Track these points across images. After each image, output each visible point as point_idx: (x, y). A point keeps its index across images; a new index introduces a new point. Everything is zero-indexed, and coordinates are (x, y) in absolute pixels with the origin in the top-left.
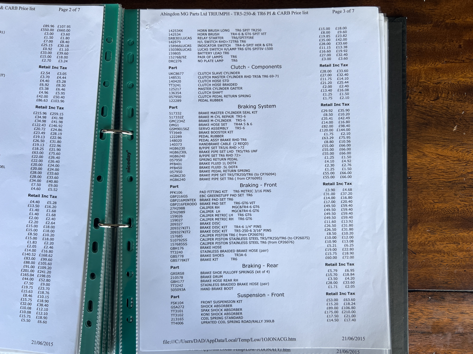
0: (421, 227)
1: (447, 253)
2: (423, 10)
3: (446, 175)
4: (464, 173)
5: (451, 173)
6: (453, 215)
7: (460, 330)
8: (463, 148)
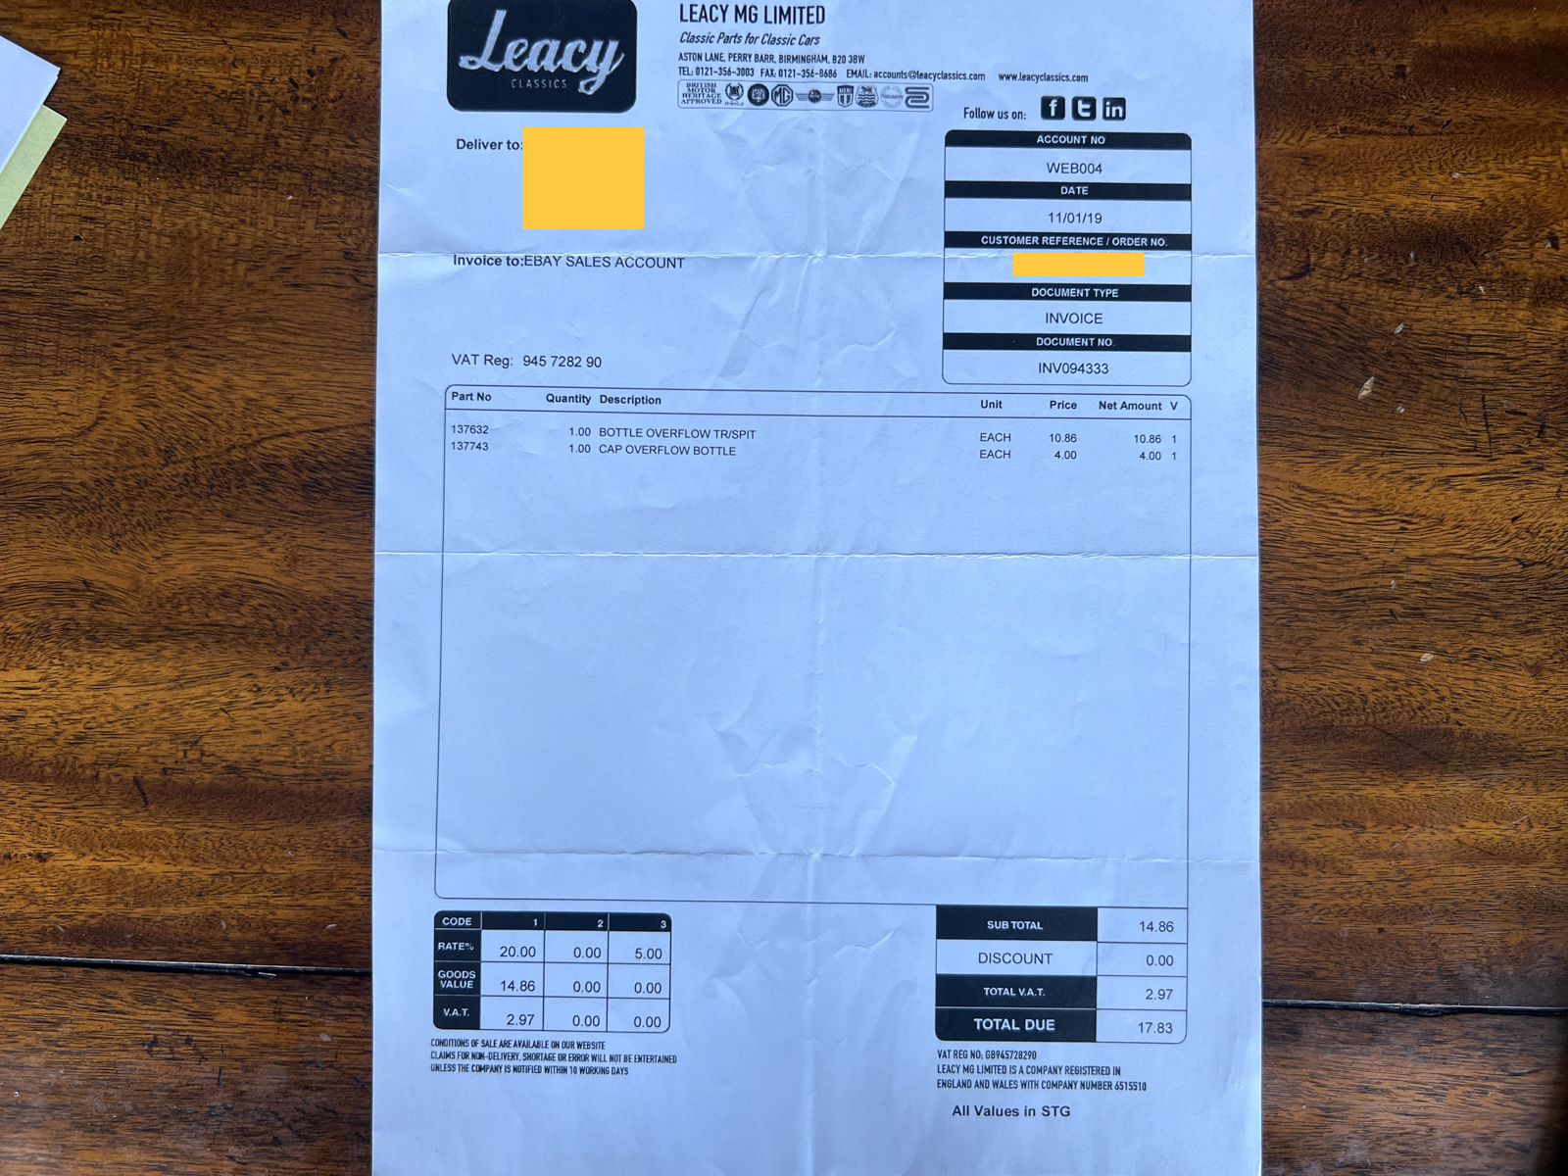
1: (1318, 865)
3: (1325, 567)
4: (1393, 559)
5: (1344, 558)
6: (1345, 718)
7: (1357, 1152)
8: (1394, 466)
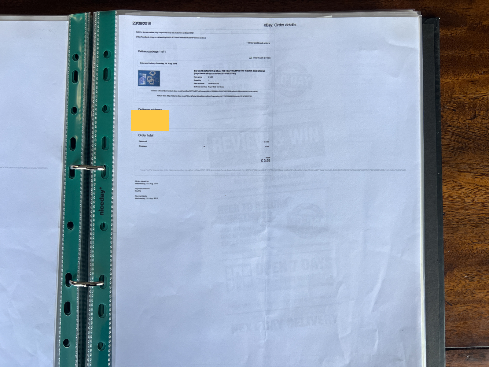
0: (458, 273)
2: (454, 10)
